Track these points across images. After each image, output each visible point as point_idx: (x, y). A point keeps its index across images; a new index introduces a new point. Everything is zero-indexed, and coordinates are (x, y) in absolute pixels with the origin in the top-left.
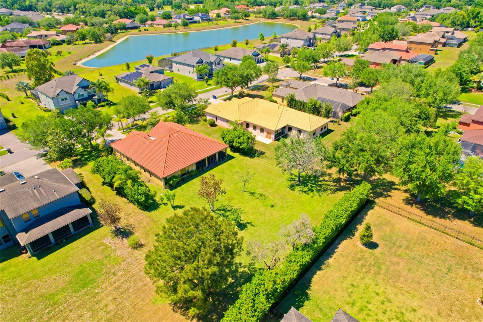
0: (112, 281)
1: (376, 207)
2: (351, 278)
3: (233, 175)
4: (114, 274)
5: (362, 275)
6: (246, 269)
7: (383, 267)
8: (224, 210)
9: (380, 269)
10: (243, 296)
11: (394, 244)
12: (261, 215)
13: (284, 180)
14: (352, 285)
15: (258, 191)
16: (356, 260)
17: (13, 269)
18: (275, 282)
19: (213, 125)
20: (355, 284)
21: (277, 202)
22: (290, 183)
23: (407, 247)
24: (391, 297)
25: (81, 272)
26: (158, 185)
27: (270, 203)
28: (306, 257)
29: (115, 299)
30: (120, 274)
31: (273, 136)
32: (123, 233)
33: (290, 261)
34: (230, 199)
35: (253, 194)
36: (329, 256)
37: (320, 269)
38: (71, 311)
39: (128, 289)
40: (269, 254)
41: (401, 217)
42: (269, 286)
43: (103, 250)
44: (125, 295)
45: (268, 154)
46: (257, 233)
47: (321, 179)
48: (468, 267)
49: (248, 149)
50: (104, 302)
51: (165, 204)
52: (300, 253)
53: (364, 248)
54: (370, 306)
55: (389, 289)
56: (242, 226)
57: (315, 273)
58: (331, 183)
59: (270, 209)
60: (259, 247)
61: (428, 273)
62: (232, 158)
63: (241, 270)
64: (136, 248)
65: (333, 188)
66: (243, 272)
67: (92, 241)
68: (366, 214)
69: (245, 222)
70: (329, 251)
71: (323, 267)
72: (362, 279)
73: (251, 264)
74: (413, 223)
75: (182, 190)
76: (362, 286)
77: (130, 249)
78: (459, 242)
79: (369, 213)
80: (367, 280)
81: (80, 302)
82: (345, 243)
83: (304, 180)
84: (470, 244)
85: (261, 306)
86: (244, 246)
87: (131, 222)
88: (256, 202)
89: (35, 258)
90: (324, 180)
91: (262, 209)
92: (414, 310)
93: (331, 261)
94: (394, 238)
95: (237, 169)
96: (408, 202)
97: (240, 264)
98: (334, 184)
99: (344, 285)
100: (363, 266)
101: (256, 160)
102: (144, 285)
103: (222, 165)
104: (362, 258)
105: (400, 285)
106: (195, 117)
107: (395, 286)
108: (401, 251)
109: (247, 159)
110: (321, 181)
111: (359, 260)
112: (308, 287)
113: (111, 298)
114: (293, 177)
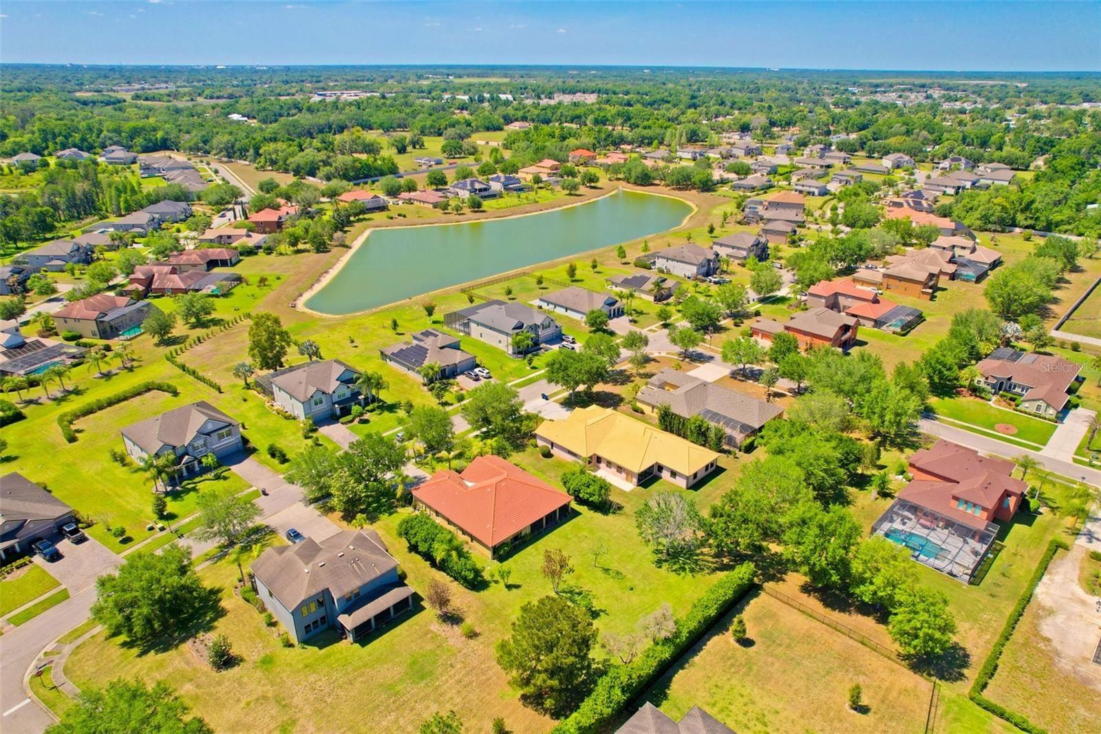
0: (451, 673)
1: (763, 594)
2: (716, 678)
3: (580, 542)
4: (452, 666)
5: (729, 676)
6: (600, 666)
7: (755, 668)
8: (571, 592)
9: (750, 669)
10: (599, 689)
11: (774, 642)
12: (617, 600)
13: (647, 554)
14: (716, 686)
15: (614, 566)
16: (725, 658)
17: (338, 656)
18: (631, 678)
19: (548, 455)
20: (719, 684)
21: (637, 582)
22: (656, 557)
23: (789, 646)
24: (757, 699)
25: (414, 663)
26: (482, 554)
27: (629, 584)
28: (666, 653)
29: (459, 692)
30: (459, 666)
31: (635, 480)
32: (453, 619)
33: (648, 656)
34: (578, 577)
35: (607, 570)
36: (695, 653)
37: (683, 668)
38: (416, 702)
39: (471, 683)
40: (626, 648)
41: (790, 608)
42: (624, 679)
43: (432, 638)
44: (469, 689)
45: (628, 508)
46: (613, 623)
47: (698, 551)
48: (851, 669)
49: (600, 502)
50: (449, 695)
51: (496, 582)
52: (659, 648)
53: (737, 645)
54: (731, 707)
55: (756, 691)
56: (595, 614)
57: (676, 672)
58: (710, 559)
59: (628, 592)
60: (614, 640)
61: (803, 675)
62: (577, 514)
63: (594, 666)
64: (471, 637)
65: (713, 566)
66: (596, 669)
67: (417, 627)
68: (748, 603)
69: (598, 608)
70: (696, 647)
71: (687, 666)
72: (729, 679)
73: (605, 661)
74: (804, 616)
75: (516, 562)
76: (728, 687)
77: (464, 638)
78: (851, 642)
79: (752, 602)
80: (733, 682)
81: (422, 694)
82: (715, 639)
83: (675, 553)
84: (862, 643)
85: (616, 698)
86: (598, 639)
87: (458, 605)
88: (610, 582)
89: (357, 645)
90: (702, 553)
91: (618, 593)
92: (777, 712)
93: (696, 659)
94: (776, 634)
95: (585, 533)
96: (806, 589)
97: (594, 660)
98: (714, 560)
99: (707, 686)
100: (732, 665)
101: (611, 518)
102: (488, 679)
103: (565, 526)
104: (733, 656)
105: (769, 687)
106: (518, 439)
107: (763, 689)
108: (779, 651)
109: (599, 515)
110: (697, 555)
111: (729, 659)
112: (668, 687)
113: (454, 691)
114: (660, 547)
